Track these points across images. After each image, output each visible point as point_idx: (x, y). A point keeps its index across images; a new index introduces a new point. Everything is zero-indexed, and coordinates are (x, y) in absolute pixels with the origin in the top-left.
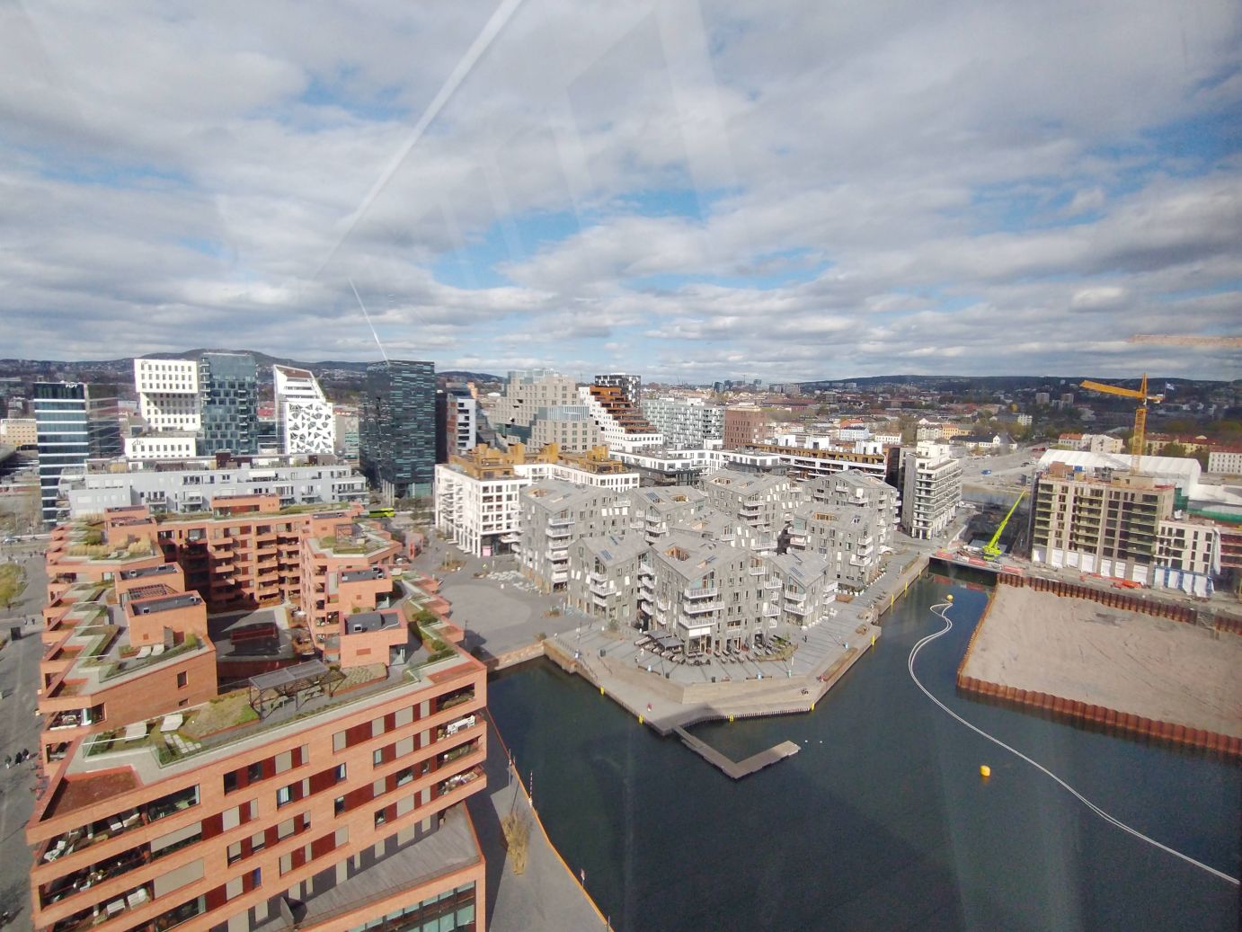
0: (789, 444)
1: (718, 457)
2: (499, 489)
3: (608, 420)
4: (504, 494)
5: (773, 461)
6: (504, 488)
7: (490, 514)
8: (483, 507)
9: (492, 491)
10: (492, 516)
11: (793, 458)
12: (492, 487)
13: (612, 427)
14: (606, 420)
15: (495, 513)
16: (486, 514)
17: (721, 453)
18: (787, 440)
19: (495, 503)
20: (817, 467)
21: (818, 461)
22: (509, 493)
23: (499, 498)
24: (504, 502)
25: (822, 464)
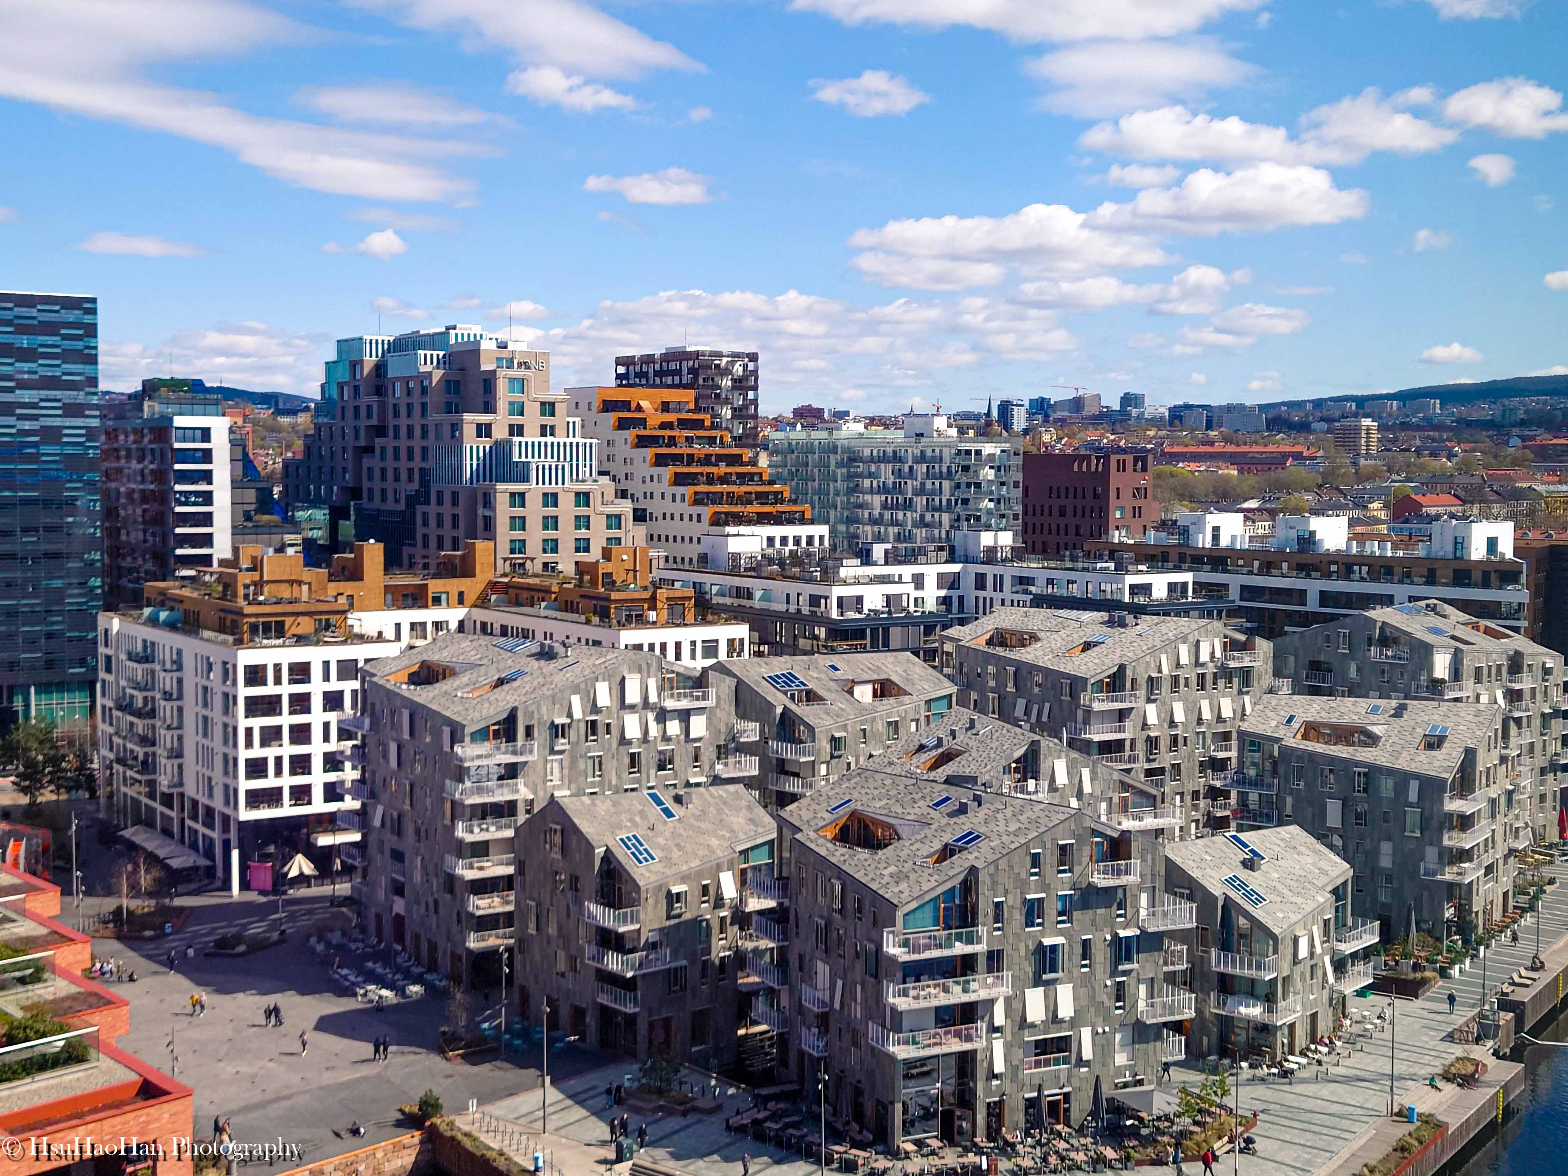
0: (1224, 542)
1: (999, 585)
2: (301, 672)
3: (657, 488)
4: (316, 688)
5: (1172, 587)
6: (316, 672)
7: (270, 753)
8: (249, 731)
9: (278, 681)
10: (279, 760)
11: (1234, 581)
12: (278, 668)
13: (669, 507)
14: (649, 487)
15: (287, 750)
16: (257, 752)
17: (1009, 572)
18: (1216, 530)
19: (286, 720)
20: (1312, 605)
21: (1314, 586)
22: (335, 685)
23: (301, 703)
24: (317, 717)
25: (1325, 598)
